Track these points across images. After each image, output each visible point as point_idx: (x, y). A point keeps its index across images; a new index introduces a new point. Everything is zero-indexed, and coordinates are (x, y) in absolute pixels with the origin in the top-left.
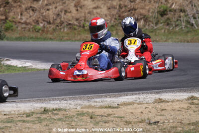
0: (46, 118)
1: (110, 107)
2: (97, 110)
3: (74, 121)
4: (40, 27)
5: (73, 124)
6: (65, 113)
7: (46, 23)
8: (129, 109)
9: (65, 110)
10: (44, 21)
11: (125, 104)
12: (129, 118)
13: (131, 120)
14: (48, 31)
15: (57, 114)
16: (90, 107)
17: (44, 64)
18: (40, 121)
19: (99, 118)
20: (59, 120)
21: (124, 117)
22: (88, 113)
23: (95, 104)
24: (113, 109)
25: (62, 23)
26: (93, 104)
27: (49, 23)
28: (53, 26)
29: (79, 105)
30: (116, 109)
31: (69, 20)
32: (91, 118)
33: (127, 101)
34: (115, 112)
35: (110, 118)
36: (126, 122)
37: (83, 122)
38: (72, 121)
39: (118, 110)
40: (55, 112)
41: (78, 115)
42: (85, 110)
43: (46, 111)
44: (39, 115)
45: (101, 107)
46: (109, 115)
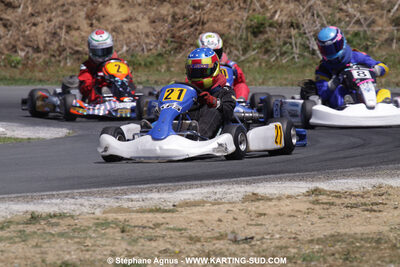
0: (35, 233)
1: (158, 210)
2: (134, 215)
3: (91, 237)
4: (19, 58)
5: (88, 242)
6: (72, 222)
7: (30, 50)
8: (194, 214)
9: (72, 217)
10: (27, 46)
11: (188, 204)
12: (196, 230)
13: (199, 235)
14: (34, 66)
15: (57, 225)
16: (120, 210)
17: (27, 128)
18: (24, 237)
19: (138, 232)
20: (61, 235)
21: (185, 229)
22: (116, 223)
23: (130, 204)
24: (164, 215)
25: (61, 50)
26: (126, 205)
27: (37, 50)
28: (43, 57)
29: (100, 206)
30: (170, 215)
31: (76, 45)
32: (123, 231)
33: (192, 198)
34: (168, 220)
35: (159, 232)
36: (191, 238)
37: (107, 239)
38: (85, 238)
39: (174, 215)
40: (54, 220)
41: (97, 225)
42: (111, 216)
43: (34, 218)
44: (21, 227)
45: (142, 211)
46: (157, 225)
